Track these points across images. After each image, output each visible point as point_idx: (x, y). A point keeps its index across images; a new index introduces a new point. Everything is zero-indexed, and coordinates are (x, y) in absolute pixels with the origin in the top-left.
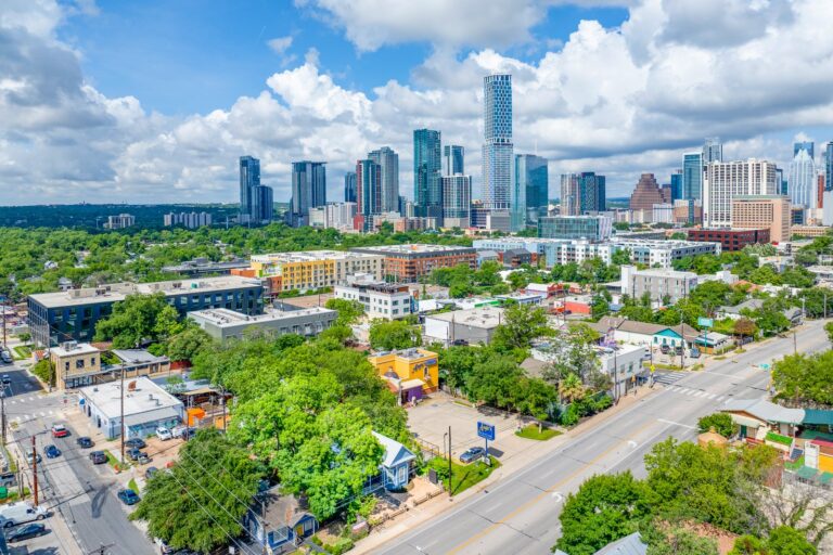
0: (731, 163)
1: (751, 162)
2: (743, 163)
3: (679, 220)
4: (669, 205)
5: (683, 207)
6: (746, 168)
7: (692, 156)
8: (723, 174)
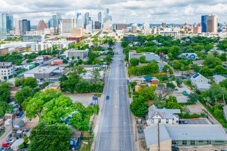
0: (67, 18)
1: (72, 18)
2: (70, 19)
3: (51, 33)
4: (49, 29)
5: (53, 29)
6: (71, 20)
7: (54, 16)
8: (65, 21)
